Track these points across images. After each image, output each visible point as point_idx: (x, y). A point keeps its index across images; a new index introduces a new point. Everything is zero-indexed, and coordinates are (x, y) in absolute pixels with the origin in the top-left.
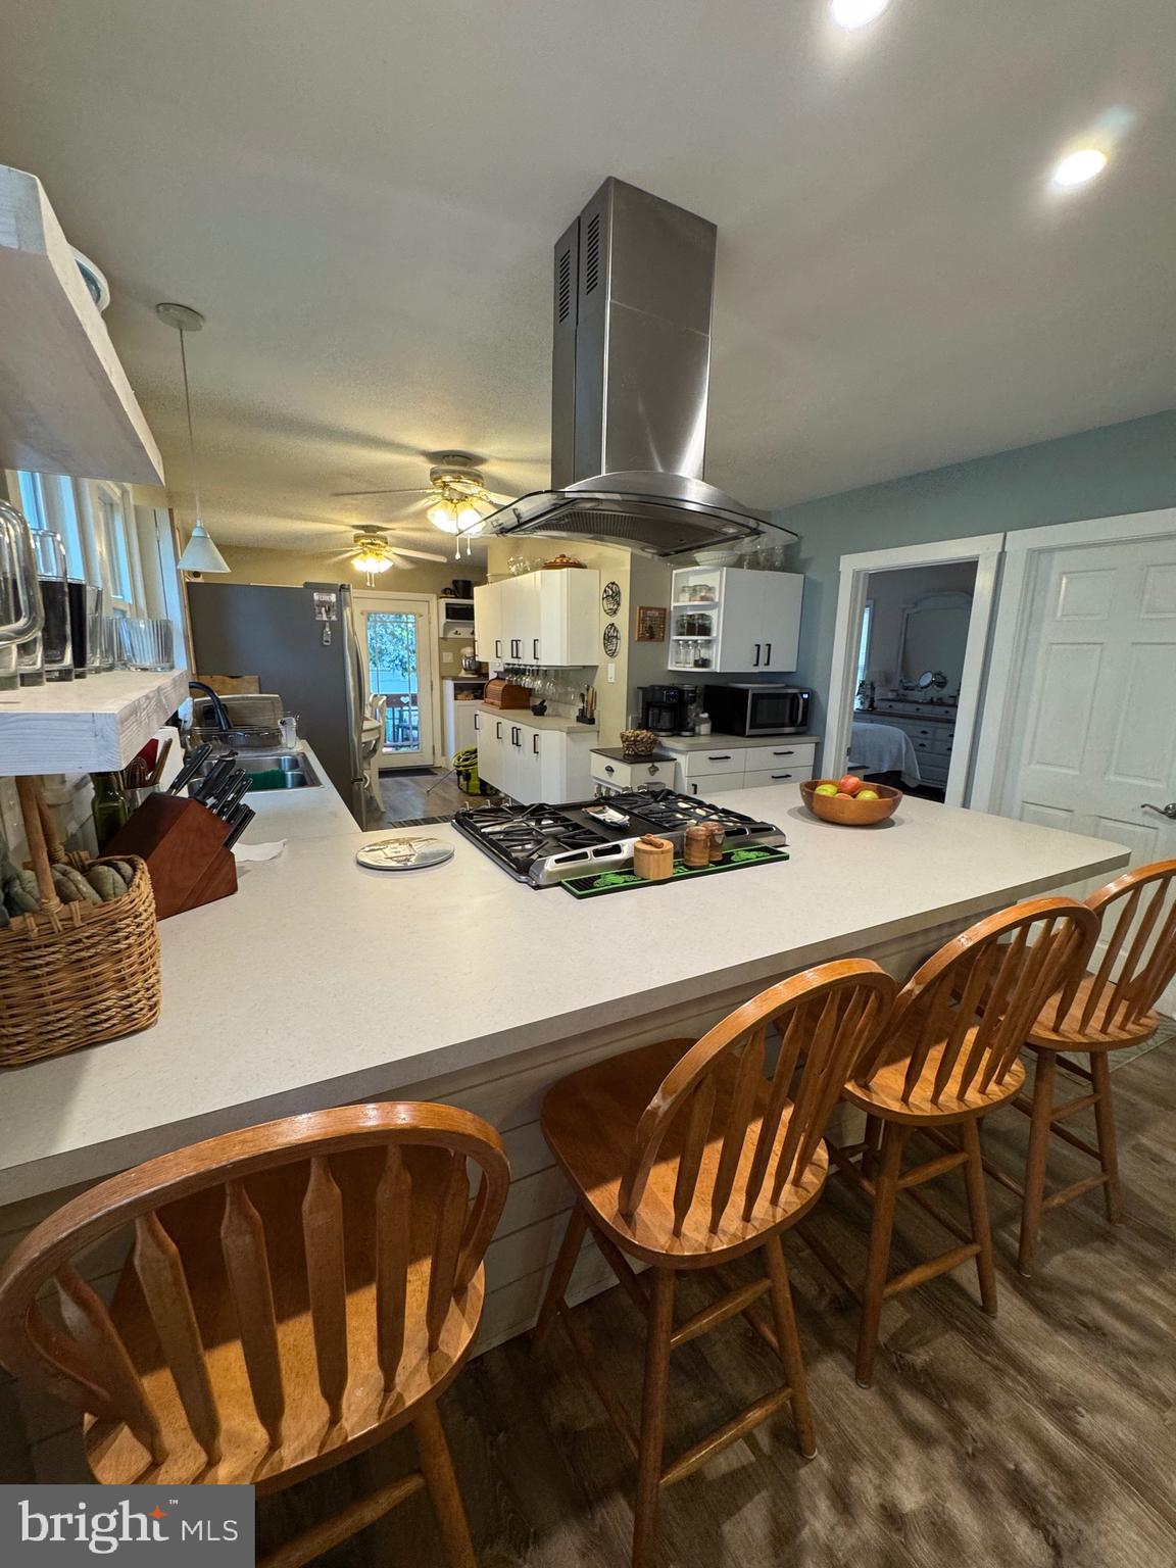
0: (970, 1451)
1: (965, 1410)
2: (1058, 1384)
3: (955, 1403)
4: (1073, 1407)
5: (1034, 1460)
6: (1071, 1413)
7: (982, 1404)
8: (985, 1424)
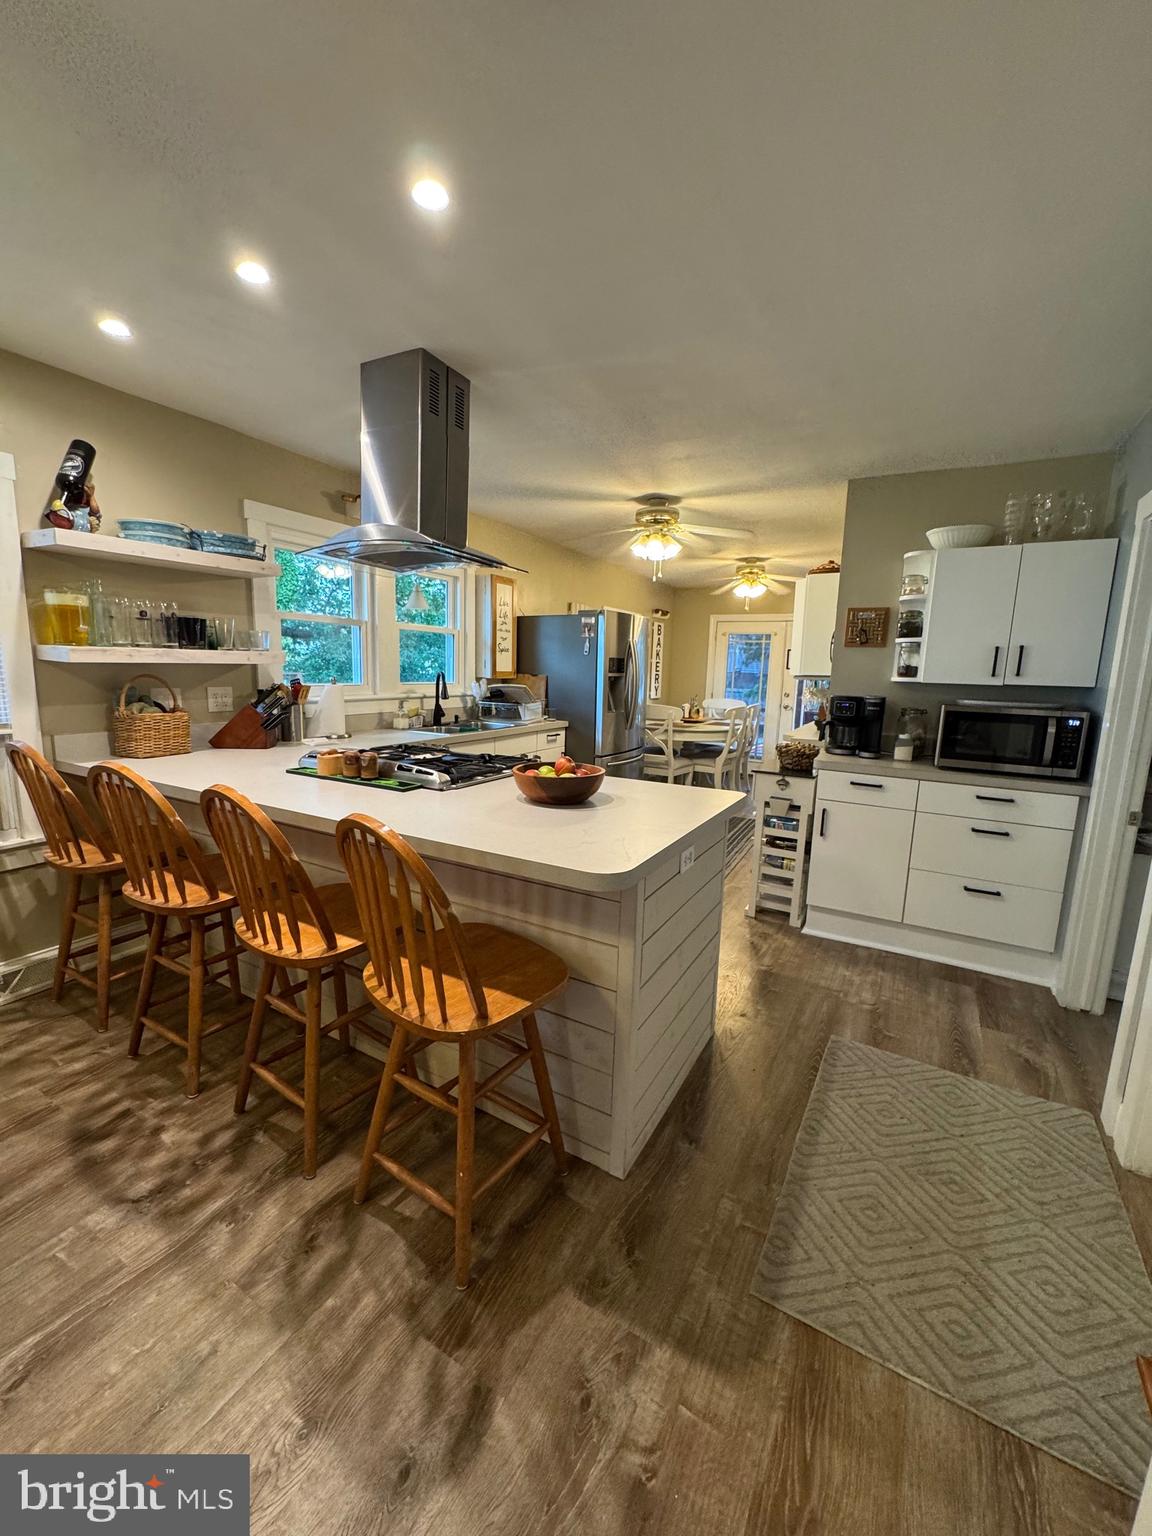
0: (197, 1163)
1: (224, 1162)
2: (251, 1214)
3: (229, 1156)
4: (236, 1222)
5: (192, 1194)
6: (228, 1219)
7: (230, 1170)
8: (216, 1170)
